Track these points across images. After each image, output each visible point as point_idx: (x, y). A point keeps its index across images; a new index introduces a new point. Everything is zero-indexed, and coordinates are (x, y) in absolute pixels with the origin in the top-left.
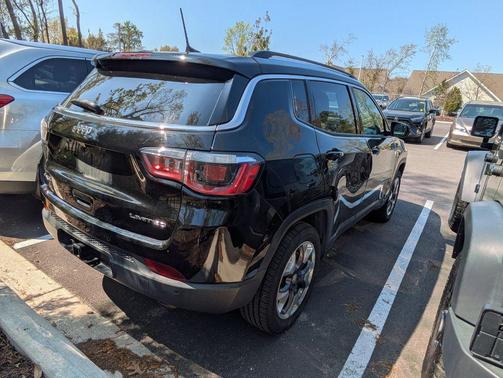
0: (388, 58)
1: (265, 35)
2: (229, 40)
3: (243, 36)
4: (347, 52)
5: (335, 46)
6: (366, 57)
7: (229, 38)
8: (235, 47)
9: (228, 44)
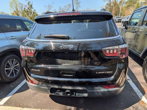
0: (65, 8)
1: (30, 3)
2: (11, 6)
3: (16, 4)
4: (53, 7)
5: (49, 5)
6: (59, 8)
7: (11, 5)
8: (15, 8)
9: (11, 7)
